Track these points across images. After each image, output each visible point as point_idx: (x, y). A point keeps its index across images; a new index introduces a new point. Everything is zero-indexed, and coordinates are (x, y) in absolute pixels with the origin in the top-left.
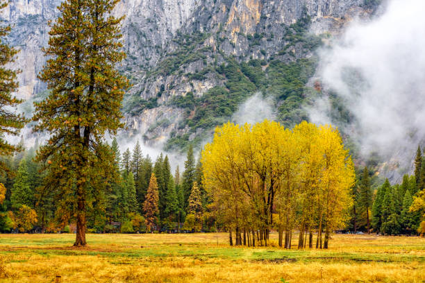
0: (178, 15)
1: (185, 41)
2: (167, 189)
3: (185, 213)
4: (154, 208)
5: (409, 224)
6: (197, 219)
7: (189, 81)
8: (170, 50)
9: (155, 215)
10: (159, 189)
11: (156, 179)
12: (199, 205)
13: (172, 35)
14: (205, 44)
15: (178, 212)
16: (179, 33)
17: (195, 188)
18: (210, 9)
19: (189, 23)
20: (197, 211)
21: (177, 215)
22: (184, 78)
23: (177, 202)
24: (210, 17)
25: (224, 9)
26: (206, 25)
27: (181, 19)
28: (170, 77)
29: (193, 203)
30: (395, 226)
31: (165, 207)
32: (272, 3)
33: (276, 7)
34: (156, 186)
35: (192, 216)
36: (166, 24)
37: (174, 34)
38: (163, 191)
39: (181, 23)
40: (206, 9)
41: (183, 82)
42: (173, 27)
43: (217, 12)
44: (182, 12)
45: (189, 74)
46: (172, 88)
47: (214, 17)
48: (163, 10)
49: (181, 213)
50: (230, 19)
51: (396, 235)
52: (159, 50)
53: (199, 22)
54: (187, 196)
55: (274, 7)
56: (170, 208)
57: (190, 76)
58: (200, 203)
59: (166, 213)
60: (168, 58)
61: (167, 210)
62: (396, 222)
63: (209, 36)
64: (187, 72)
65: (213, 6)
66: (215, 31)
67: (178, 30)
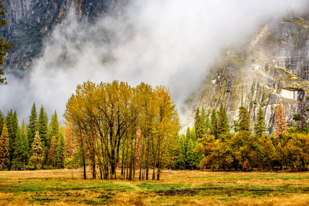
0: (21, 9)
1: (26, 28)
2: (15, 137)
3: (29, 155)
4: (6, 151)
5: (191, 162)
6: (38, 160)
7: (28, 57)
8: (14, 34)
9: (6, 156)
10: (9, 137)
11: (7, 129)
12: (39, 149)
13: (16, 23)
14: (41, 31)
15: (24, 154)
16: (21, 23)
17: (37, 136)
18: (45, 6)
19: (29, 15)
20: (38, 153)
21: (23, 156)
22: (25, 55)
23: (23, 147)
24: (45, 12)
25: (56, 6)
26: (42, 17)
27: (23, 11)
28: (14, 54)
29: (35, 147)
30: (182, 163)
31: (13, 151)
32: (91, 4)
33: (94, 7)
34: (7, 134)
35: (34, 157)
36: (12, 14)
37: (18, 23)
38: (13, 139)
39: (23, 14)
40: (42, 5)
41: (24, 58)
42: (17, 17)
43: (51, 8)
44: (24, 7)
45: (29, 52)
46: (15, 62)
47: (48, 12)
48: (10, 4)
49: (26, 155)
50: (60, 14)
51: (182, 169)
52: (6, 34)
53: (37, 15)
54: (31, 142)
55: (92, 7)
56: (17, 151)
57: (30, 54)
58: (40, 148)
59: (14, 155)
60: (12, 40)
61: (15, 153)
62: (182, 160)
63: (44, 25)
64: (27, 51)
65: (47, 3)
66: (49, 22)
67: (20, 19)
